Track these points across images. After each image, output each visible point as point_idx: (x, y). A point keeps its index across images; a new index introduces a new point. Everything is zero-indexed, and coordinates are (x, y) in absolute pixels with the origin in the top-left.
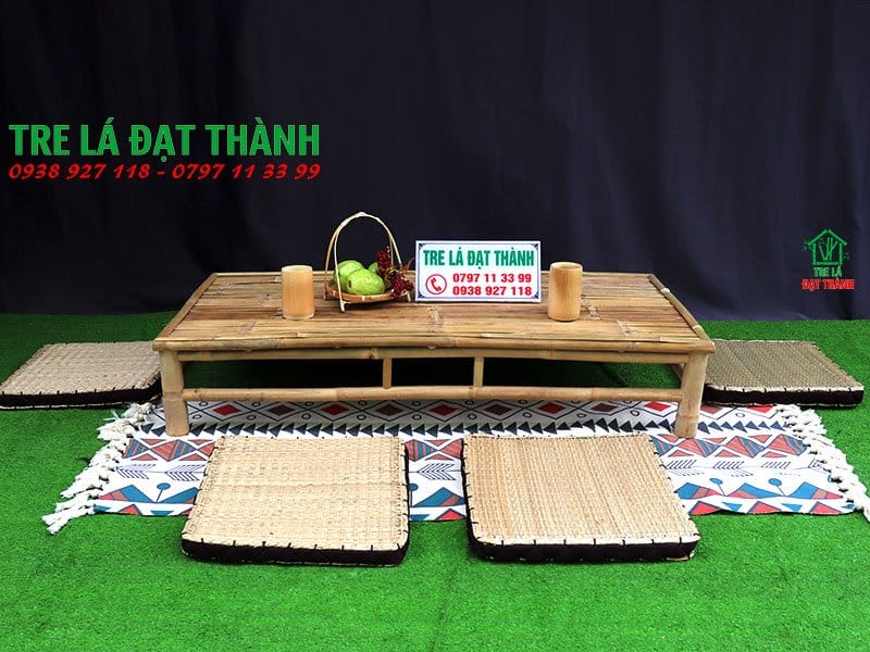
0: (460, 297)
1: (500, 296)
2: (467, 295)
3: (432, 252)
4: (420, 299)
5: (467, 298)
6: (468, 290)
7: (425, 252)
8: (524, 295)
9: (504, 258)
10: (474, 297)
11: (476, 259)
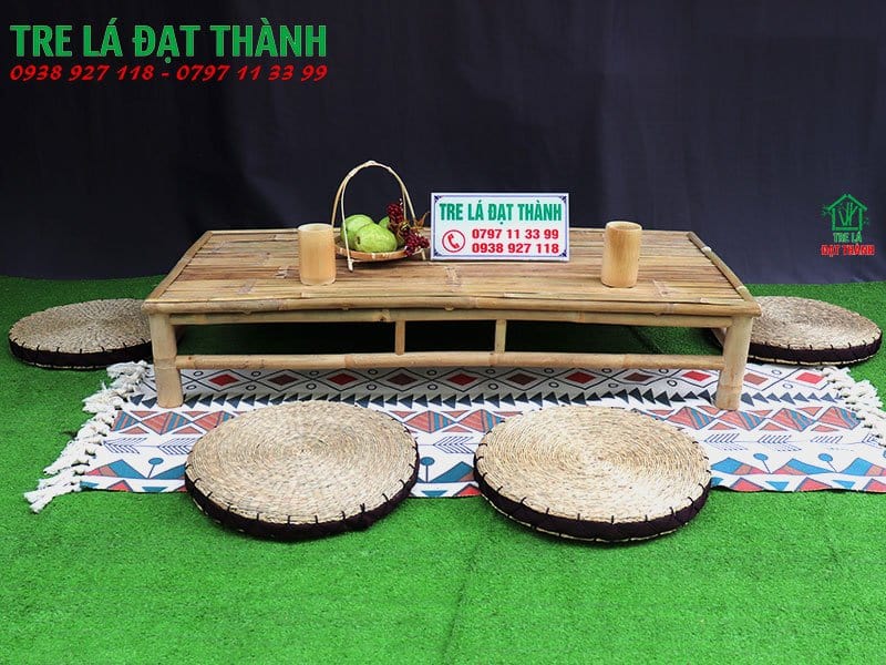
0: (480, 255)
1: (524, 254)
2: (488, 253)
3: (449, 205)
4: (436, 258)
5: (487, 255)
6: (489, 248)
7: (442, 206)
8: (551, 253)
9: (529, 213)
10: (495, 255)
11: (498, 213)
